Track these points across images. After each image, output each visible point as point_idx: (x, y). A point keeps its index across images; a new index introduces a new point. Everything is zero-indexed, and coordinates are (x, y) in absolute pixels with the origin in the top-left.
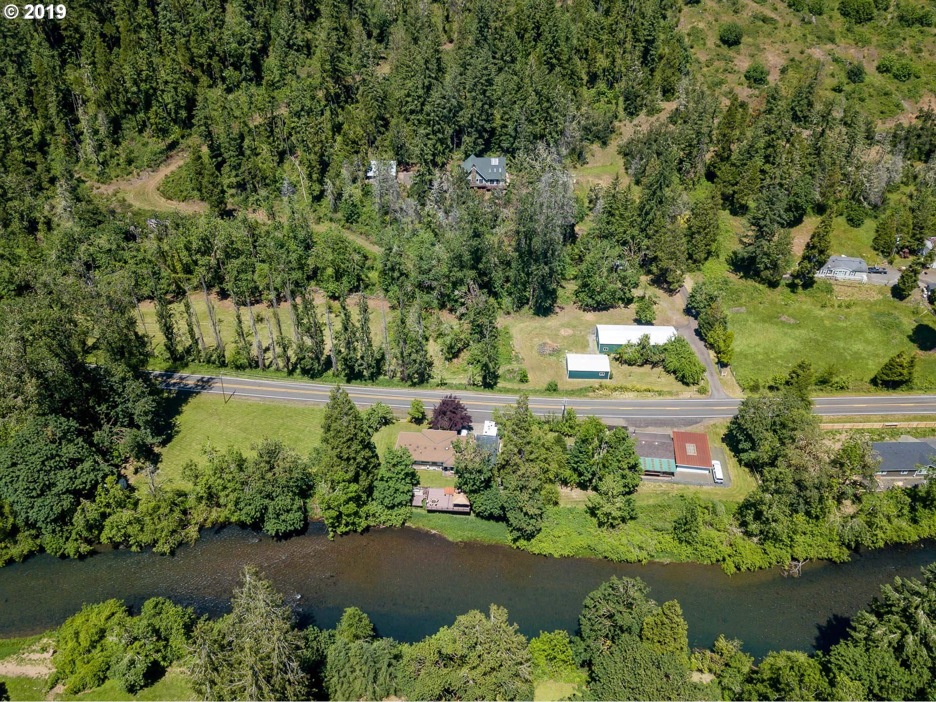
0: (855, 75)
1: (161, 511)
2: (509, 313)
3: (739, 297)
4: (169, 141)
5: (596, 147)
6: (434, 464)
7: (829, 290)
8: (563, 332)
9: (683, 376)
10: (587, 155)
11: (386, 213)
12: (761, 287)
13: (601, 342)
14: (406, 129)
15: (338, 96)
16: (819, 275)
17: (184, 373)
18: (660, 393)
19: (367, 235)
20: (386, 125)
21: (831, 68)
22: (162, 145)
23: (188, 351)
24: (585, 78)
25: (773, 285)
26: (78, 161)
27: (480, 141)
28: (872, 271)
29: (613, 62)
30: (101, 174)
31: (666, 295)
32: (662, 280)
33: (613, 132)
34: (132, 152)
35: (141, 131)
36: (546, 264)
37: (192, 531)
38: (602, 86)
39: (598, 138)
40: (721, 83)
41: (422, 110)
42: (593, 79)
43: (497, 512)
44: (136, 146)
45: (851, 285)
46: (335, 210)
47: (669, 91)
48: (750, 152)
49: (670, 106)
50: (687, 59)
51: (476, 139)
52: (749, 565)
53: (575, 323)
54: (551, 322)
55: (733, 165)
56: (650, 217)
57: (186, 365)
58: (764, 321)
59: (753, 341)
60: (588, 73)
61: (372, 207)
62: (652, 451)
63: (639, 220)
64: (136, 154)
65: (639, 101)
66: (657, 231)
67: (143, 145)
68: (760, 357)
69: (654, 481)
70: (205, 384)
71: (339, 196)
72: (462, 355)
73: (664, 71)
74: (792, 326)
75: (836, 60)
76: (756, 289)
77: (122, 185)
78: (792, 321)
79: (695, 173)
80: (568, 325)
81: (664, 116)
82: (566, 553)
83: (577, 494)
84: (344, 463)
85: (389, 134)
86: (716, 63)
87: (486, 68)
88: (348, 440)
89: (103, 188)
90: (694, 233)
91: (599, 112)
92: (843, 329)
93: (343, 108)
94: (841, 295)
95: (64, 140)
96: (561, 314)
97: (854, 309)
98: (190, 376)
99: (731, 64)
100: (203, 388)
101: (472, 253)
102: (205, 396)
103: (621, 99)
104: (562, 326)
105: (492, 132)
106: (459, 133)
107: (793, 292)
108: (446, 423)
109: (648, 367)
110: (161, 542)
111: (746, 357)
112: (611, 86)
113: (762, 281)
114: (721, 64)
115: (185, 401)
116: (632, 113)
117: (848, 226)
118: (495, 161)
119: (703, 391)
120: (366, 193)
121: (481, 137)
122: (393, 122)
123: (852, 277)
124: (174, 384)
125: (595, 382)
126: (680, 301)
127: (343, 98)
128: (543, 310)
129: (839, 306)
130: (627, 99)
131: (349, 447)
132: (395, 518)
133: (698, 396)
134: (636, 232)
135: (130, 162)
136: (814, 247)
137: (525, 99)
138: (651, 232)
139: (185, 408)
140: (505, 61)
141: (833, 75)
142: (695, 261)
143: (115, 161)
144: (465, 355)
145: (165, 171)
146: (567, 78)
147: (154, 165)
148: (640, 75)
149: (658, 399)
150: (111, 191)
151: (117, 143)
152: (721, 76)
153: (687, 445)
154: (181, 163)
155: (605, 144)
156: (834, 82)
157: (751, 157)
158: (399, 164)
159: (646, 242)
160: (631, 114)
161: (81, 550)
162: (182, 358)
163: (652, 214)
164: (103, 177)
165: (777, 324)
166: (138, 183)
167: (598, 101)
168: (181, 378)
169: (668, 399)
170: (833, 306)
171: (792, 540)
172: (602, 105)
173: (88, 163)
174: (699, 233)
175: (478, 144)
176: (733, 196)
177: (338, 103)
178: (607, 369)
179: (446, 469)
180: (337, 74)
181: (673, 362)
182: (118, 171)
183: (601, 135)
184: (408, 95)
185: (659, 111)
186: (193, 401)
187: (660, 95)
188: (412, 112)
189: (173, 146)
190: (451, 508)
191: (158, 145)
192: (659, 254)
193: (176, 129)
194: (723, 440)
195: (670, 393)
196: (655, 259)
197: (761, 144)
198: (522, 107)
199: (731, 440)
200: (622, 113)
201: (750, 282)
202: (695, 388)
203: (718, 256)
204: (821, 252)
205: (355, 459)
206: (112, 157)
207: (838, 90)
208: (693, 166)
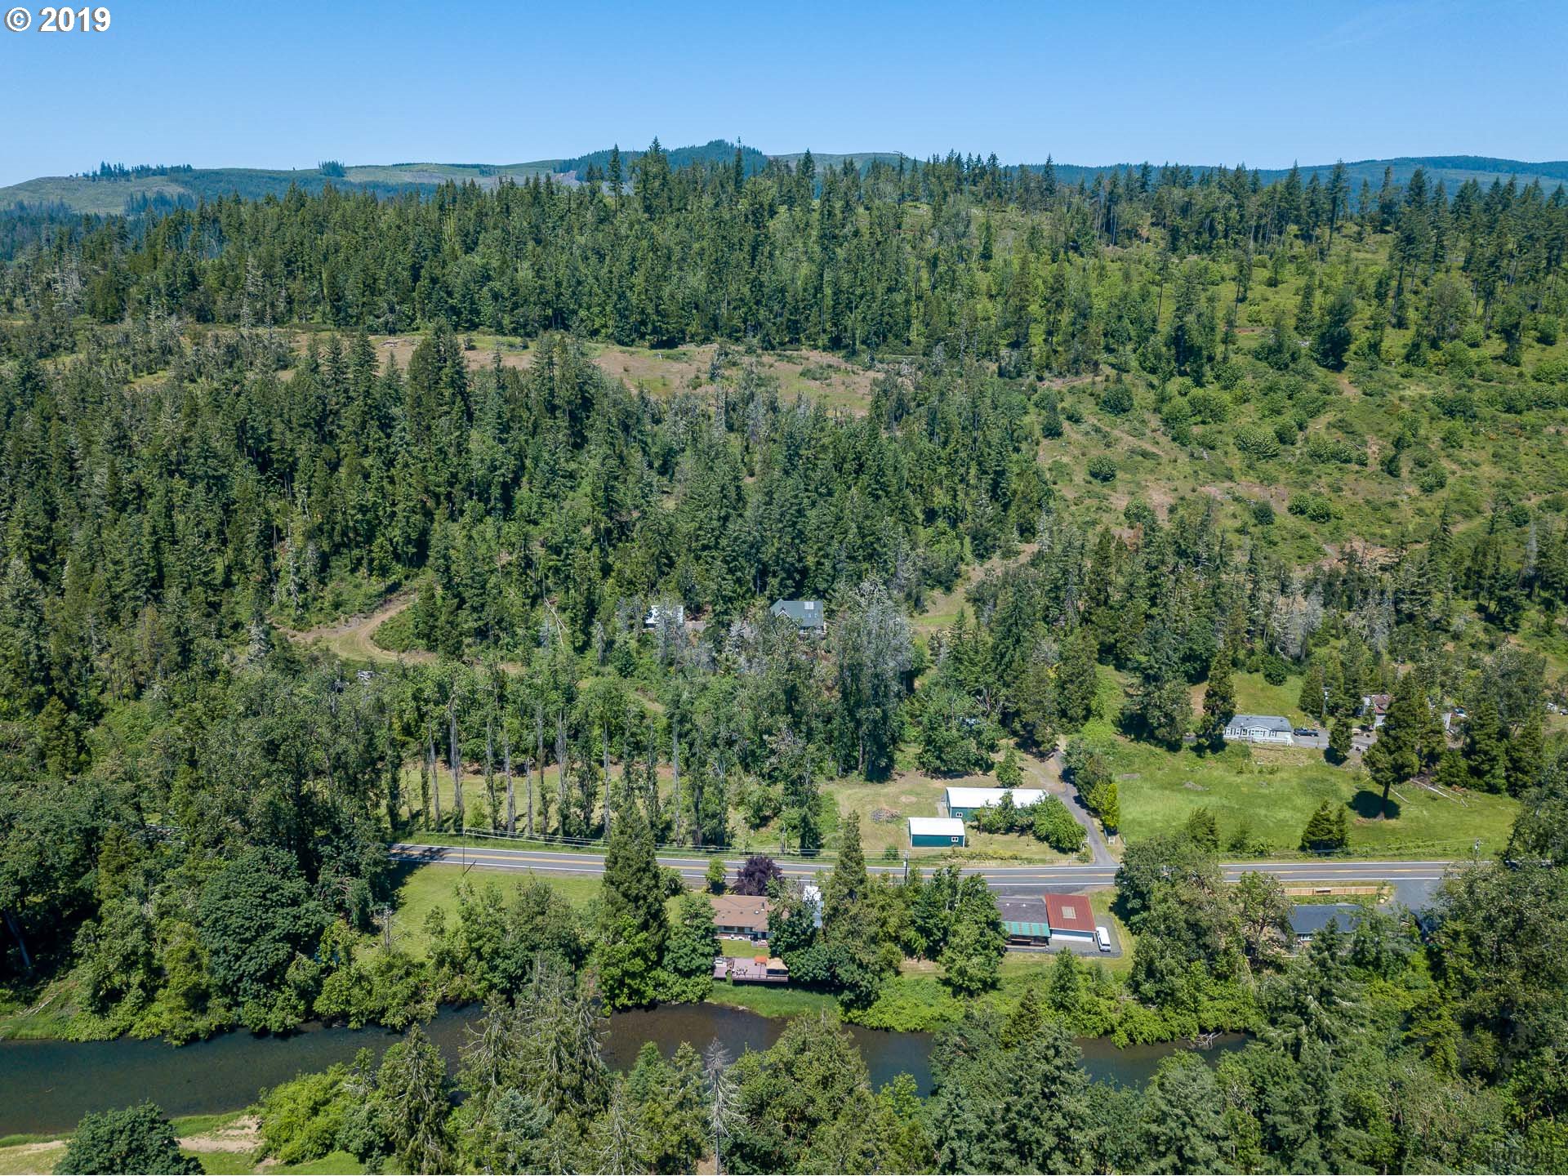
0: (1263, 515)
1: (395, 971)
2: (831, 779)
3: (1131, 763)
4: (389, 583)
5: (937, 593)
6: (741, 930)
7: (1247, 754)
8: (903, 799)
9: (1058, 841)
10: (928, 604)
11: (671, 664)
12: (1158, 750)
13: (953, 804)
14: (696, 570)
15: (609, 531)
16: (1229, 734)
17: (407, 844)
18: (1030, 861)
19: (644, 690)
20: (671, 564)
21: (1232, 508)
22: (382, 587)
23: (415, 816)
24: (921, 517)
25: (1174, 747)
26: (271, 603)
27: (789, 582)
28: (1298, 732)
29: (955, 497)
30: (299, 620)
31: (1036, 761)
32: (1030, 742)
33: (958, 575)
34: (340, 594)
35: (353, 571)
36: (878, 706)
37: (429, 1007)
38: (942, 524)
39: (940, 582)
40: (1094, 523)
41: (717, 543)
42: (931, 516)
43: (823, 974)
44: (346, 589)
45: (1272, 748)
46: (604, 662)
47: (1028, 530)
48: (1130, 591)
49: (1029, 549)
50: (1049, 493)
51: (783, 579)
52: (1145, 1035)
53: (919, 790)
54: (888, 789)
55: (1111, 608)
56: (1006, 659)
57: (411, 834)
58: (1163, 787)
59: (1149, 809)
60: (924, 512)
61: (650, 659)
62: (1019, 914)
63: (994, 665)
64: (345, 597)
65: (989, 542)
66: (1016, 678)
67: (356, 586)
68: (1158, 825)
69: (1024, 951)
70: (434, 855)
71: (609, 644)
72: (772, 823)
73: (1019, 507)
74: (1198, 793)
75: (1236, 499)
76: (1154, 755)
77: (325, 633)
78: (1200, 788)
79: (1066, 621)
80: (911, 793)
81: (1024, 559)
82: (911, 1026)
83: (926, 965)
84: (631, 905)
85: (675, 574)
86: (1087, 502)
87: (796, 497)
88: (639, 870)
89: (300, 636)
90: (1065, 682)
91: (941, 554)
92: (1263, 796)
93: (615, 547)
94: (1260, 760)
95: (259, 578)
96: (900, 781)
97: (1279, 775)
98: (414, 847)
99: (1105, 503)
100: (432, 858)
101: (785, 692)
102: (435, 866)
103: (967, 540)
104: (903, 793)
105: (804, 572)
106: (763, 573)
107: (1199, 756)
108: (754, 888)
109: (1013, 836)
110: (392, 1011)
111: (1140, 824)
112: (954, 526)
113: (1160, 742)
114: (1094, 503)
115: (410, 872)
116: (982, 555)
117: (1266, 684)
118: (809, 605)
119: (1084, 859)
120: (643, 642)
121: (790, 577)
122: (679, 561)
123: (1273, 738)
124: (394, 855)
125: (947, 850)
126: (1054, 766)
127: (615, 535)
128: (880, 774)
129: (1260, 772)
130: (974, 538)
131: (639, 881)
132: (691, 989)
133: (1079, 863)
134: (990, 678)
135: (337, 606)
136: (1215, 694)
137: (846, 532)
138: (1008, 679)
139: (409, 879)
140: (820, 494)
141: (1234, 516)
142: (1071, 720)
143: (318, 604)
144: (775, 823)
145: (380, 618)
146: (897, 512)
147: (367, 610)
148: (989, 510)
149: (1026, 867)
150: (310, 640)
151: (322, 582)
152: (1093, 516)
153: (1064, 909)
154: (404, 607)
155: (949, 589)
156: (1238, 524)
157: (1131, 597)
158: (687, 608)
159: (1004, 691)
160: (981, 557)
161: (288, 1022)
162: (406, 824)
163: (1008, 656)
164: (301, 624)
165: (1180, 791)
166: (345, 631)
167: (938, 542)
168: (403, 849)
169: (1040, 867)
170: (1252, 772)
171: (1195, 1002)
172: (943, 546)
173: (283, 606)
174: (1072, 681)
175: (786, 587)
176: (1114, 645)
177: (610, 540)
178: (961, 832)
179: (755, 938)
180: (610, 505)
181: (1045, 826)
182: (321, 617)
183: (943, 579)
184: (700, 528)
185: (1019, 553)
186: (420, 873)
187: (1016, 535)
188: (705, 548)
189: (393, 588)
190: (764, 976)
191: (376, 585)
192: (1022, 705)
193: (398, 567)
194: (1111, 909)
195: (1043, 861)
196: (1017, 713)
197: (1142, 582)
198: (841, 542)
199: (1121, 909)
200: (969, 556)
201: (1144, 746)
202: (1074, 855)
203: (1101, 717)
204: (1224, 699)
205: (645, 898)
206: (315, 599)
207: (1241, 531)
208: (1062, 612)
